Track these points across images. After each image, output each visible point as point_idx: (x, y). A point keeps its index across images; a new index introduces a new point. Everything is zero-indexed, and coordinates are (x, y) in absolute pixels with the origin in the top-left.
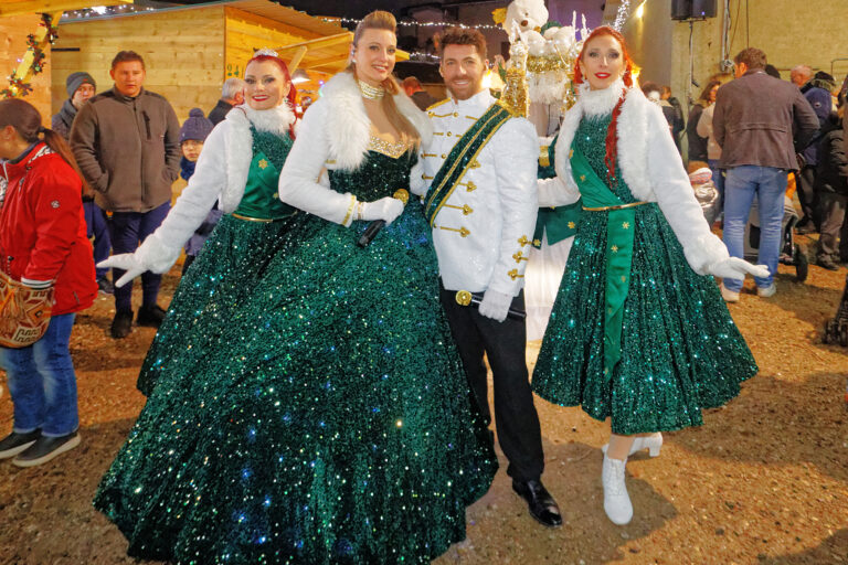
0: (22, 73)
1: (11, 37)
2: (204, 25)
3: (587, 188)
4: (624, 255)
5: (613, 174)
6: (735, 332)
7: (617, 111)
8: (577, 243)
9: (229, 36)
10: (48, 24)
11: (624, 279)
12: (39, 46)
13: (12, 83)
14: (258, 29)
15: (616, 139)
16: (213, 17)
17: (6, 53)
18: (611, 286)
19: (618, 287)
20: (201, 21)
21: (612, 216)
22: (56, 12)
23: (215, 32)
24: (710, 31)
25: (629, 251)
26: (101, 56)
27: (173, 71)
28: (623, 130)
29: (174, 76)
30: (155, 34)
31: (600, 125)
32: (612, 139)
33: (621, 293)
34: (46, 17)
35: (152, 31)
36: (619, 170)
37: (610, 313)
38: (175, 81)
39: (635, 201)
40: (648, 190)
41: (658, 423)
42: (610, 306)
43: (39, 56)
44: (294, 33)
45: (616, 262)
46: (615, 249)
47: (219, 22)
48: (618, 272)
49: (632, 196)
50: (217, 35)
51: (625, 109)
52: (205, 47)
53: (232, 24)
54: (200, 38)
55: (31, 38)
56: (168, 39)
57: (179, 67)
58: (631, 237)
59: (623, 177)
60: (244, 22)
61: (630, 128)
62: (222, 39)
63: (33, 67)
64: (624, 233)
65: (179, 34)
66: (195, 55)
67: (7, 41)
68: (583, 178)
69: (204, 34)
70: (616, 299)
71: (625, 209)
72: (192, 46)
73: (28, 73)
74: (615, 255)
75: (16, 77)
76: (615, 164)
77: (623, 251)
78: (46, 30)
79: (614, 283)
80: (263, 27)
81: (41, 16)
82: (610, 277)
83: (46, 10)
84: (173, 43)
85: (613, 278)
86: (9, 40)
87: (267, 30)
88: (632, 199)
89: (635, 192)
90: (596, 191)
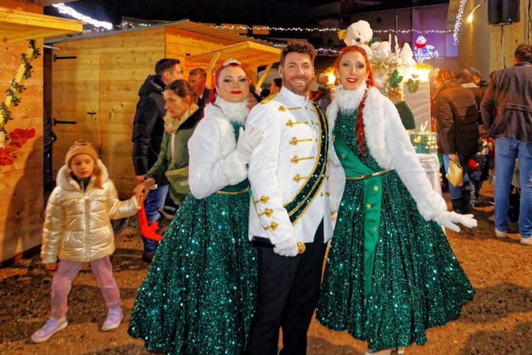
0: (19, 79)
1: (16, 54)
2: (152, 39)
3: (347, 163)
4: (375, 211)
5: (364, 152)
6: (457, 265)
7: (362, 105)
8: (342, 204)
9: (168, 45)
10: (34, 47)
11: (375, 229)
12: (28, 61)
13: (12, 85)
14: (190, 41)
15: (363, 126)
16: (158, 34)
17: (13, 65)
18: (367, 235)
19: (372, 235)
20: (150, 37)
21: (366, 182)
22: (39, 38)
23: (159, 44)
24: (517, 32)
25: (378, 208)
26: (89, 61)
27: (133, 70)
28: (367, 119)
29: (134, 74)
30: (122, 46)
31: (352, 116)
32: (360, 126)
33: (373, 240)
34: (32, 42)
35: (120, 44)
36: (368, 149)
37: (367, 256)
38: (134, 77)
39: (382, 170)
40: (390, 161)
41: (396, 341)
42: (366, 250)
43: (29, 67)
44: (215, 42)
45: (369, 216)
46: (369, 206)
47: (162, 37)
48: (371, 224)
49: (379, 167)
50: (161, 45)
51: (367, 103)
52: (153, 53)
53: (170, 38)
54: (149, 48)
55: (24, 55)
56: (130, 49)
57: (137, 68)
58: (379, 197)
59: (371, 154)
60: (179, 36)
61: (372, 117)
62: (163, 48)
63: (25, 74)
64: (375, 194)
65: (137, 46)
66: (147, 60)
67: (14, 57)
68: (343, 156)
69: (152, 45)
70: (370, 245)
71: (375, 176)
72: (145, 53)
73: (23, 78)
74: (369, 211)
75: (15, 81)
76: (365, 145)
77: (375, 208)
78: (32, 50)
79: (369, 231)
80: (193, 39)
81: (29, 42)
82: (367, 228)
83: (32, 38)
84: (133, 52)
85: (369, 228)
86: (15, 56)
87: (196, 41)
88: (379, 169)
89: (381, 164)
90: (353, 164)
